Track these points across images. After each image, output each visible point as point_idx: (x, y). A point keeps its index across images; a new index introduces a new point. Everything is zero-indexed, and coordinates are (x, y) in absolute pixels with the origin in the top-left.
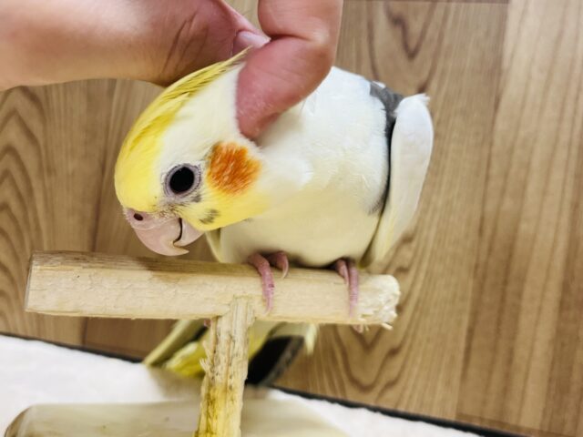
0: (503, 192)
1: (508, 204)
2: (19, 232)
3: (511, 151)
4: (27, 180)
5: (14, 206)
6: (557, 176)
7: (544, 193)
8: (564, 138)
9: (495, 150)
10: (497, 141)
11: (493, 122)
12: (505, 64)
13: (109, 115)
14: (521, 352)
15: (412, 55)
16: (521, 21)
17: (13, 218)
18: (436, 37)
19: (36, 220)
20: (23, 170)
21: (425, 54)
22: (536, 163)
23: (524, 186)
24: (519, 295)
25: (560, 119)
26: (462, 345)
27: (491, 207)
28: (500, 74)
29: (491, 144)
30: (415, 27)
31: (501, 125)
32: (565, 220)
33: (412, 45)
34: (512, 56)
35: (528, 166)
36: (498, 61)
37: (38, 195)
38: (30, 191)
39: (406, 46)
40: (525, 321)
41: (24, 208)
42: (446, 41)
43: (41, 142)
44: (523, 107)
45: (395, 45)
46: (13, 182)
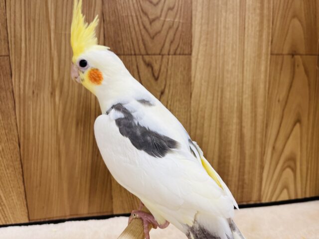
0: (196, 128)
3: (197, 113)
6: (214, 120)
7: (210, 126)
8: (215, 106)
9: (192, 113)
10: (192, 109)
11: (190, 103)
12: (192, 80)
15: (156, 79)
16: (196, 62)
18: (165, 70)
21: (162, 78)
25: (213, 99)
28: (191, 84)
29: (190, 111)
30: (156, 67)
31: (193, 104)
32: (217, 135)
33: (156, 75)
34: (195, 77)
35: (203, 117)
36: (190, 79)
39: (154, 75)
42: (169, 72)
44: (200, 96)
45: (149, 75)
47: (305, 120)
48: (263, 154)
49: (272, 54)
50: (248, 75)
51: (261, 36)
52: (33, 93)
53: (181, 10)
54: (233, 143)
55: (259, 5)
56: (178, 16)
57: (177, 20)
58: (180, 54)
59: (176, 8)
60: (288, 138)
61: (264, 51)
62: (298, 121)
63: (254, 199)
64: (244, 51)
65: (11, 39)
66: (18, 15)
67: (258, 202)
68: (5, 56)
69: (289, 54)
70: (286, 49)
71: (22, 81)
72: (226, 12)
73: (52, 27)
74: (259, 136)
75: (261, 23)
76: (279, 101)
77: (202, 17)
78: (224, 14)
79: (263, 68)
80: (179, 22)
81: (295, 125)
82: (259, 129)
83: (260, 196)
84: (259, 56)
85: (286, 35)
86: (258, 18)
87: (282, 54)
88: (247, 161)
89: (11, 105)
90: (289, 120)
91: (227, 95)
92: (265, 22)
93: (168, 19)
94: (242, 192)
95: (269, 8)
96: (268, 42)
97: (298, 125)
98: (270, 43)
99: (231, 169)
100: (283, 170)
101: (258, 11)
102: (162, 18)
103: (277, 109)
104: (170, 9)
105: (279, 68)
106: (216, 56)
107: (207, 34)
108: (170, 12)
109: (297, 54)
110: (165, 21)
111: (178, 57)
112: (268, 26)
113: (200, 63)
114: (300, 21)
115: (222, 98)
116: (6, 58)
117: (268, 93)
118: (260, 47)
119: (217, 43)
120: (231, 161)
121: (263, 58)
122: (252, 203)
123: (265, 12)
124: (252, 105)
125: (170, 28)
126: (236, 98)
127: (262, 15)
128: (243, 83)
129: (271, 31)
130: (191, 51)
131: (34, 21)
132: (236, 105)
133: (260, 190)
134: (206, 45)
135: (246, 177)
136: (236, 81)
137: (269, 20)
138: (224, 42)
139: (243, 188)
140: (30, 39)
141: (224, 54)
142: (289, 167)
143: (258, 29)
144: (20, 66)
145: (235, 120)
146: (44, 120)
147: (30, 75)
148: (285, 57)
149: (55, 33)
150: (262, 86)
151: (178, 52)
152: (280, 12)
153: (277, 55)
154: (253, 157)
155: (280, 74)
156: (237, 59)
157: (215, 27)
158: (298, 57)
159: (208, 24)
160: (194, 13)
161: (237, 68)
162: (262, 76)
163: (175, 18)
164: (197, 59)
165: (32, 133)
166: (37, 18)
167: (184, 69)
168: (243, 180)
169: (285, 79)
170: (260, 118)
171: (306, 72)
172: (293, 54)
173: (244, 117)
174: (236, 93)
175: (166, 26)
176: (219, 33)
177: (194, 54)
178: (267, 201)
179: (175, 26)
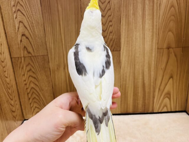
1: (124, 82)
2: (39, 101)
3: (123, 75)
4: (38, 92)
5: (37, 97)
6: (131, 77)
7: (129, 80)
8: (131, 72)
10: (121, 73)
13: (51, 78)
14: (129, 103)
16: (123, 54)
17: (37, 100)
19: (42, 99)
20: (37, 91)
22: (128, 76)
23: (126, 79)
24: (127, 95)
25: (130, 69)
26: (120, 103)
27: (122, 83)
28: (120, 63)
29: (120, 74)
31: (122, 71)
32: (133, 84)
34: (122, 60)
35: (126, 77)
37: (41, 95)
38: (39, 94)
40: (129, 98)
41: (39, 97)
43: (39, 85)
44: (125, 68)
46: (35, 93)
47: (175, 77)
48: (154, 91)
49: (158, 49)
50: (147, 58)
51: (152, 41)
52: (57, 68)
53: (116, 33)
54: (140, 87)
55: (151, 27)
56: (114, 35)
57: (114, 37)
58: (115, 51)
59: (113, 32)
60: (166, 85)
61: (154, 47)
62: (171, 77)
63: (150, 111)
64: (144, 48)
65: (48, 49)
66: (50, 40)
67: (152, 112)
68: (46, 55)
69: (166, 48)
70: (165, 46)
71: (53, 64)
72: (136, 32)
73: (63, 43)
74: (152, 84)
75: (153, 35)
76: (161, 69)
77: (125, 35)
78: (135, 33)
79: (154, 55)
80: (115, 38)
81: (170, 79)
82: (152, 81)
83: (153, 109)
84: (152, 50)
85: (165, 40)
86: (151, 34)
87: (163, 49)
88: (147, 95)
89: (49, 74)
90: (167, 77)
91: (137, 67)
92: (155, 35)
93: (110, 37)
94: (145, 107)
95: (156, 29)
96: (156, 43)
97: (171, 79)
98: (157, 44)
99: (139, 98)
100: (164, 98)
101: (151, 30)
102: (108, 37)
103: (161, 73)
104: (111, 32)
105: (161, 54)
106: (132, 51)
107: (128, 42)
108: (111, 34)
109: (170, 48)
110: (108, 38)
111: (115, 52)
112: (156, 37)
113: (124, 54)
114: (173, 33)
115: (134, 68)
116: (47, 56)
117: (156, 66)
118: (152, 46)
119: (132, 45)
120: (139, 94)
121: (154, 50)
122: (149, 112)
123: (155, 30)
124: (148, 71)
125: (111, 40)
126: (141, 68)
127: (153, 32)
128: (144, 61)
129: (157, 39)
130: (120, 49)
131: (57, 41)
132: (141, 71)
133: (153, 107)
134: (127, 47)
135: (146, 101)
136: (141, 61)
137: (156, 34)
138: (135, 45)
139: (145, 106)
140: (55, 48)
141: (135, 50)
142: (167, 97)
143: (151, 38)
144: (52, 58)
145: (141, 77)
146: (61, 78)
147: (56, 62)
148: (165, 50)
149: (65, 45)
150: (153, 63)
151: (115, 50)
152: (162, 30)
153: (161, 49)
154: (149, 93)
155: (162, 57)
156: (141, 51)
157: (131, 39)
158: (171, 49)
159: (128, 38)
160: (121, 33)
161: (141, 55)
162: (153, 58)
163: (113, 36)
164: (123, 53)
165: (57, 84)
166: (58, 40)
167: (118, 56)
168: (145, 103)
169: (165, 59)
170: (152, 76)
171: (176, 56)
172: (168, 48)
173: (145, 76)
174: (141, 66)
175: (109, 40)
176: (133, 41)
177: (121, 50)
178: (156, 111)
179: (113, 40)
